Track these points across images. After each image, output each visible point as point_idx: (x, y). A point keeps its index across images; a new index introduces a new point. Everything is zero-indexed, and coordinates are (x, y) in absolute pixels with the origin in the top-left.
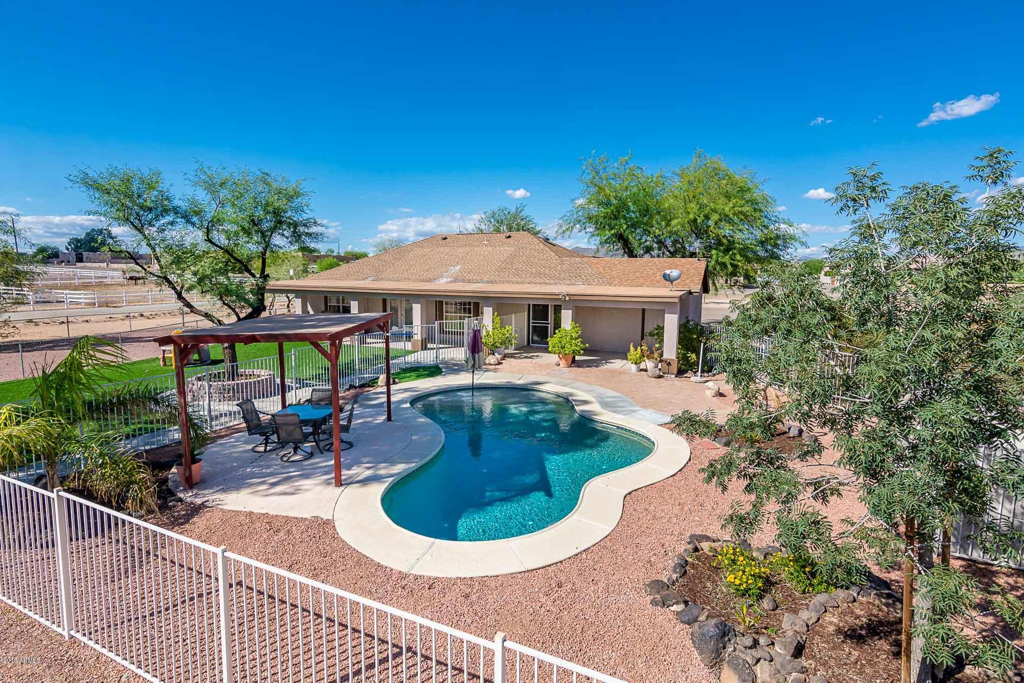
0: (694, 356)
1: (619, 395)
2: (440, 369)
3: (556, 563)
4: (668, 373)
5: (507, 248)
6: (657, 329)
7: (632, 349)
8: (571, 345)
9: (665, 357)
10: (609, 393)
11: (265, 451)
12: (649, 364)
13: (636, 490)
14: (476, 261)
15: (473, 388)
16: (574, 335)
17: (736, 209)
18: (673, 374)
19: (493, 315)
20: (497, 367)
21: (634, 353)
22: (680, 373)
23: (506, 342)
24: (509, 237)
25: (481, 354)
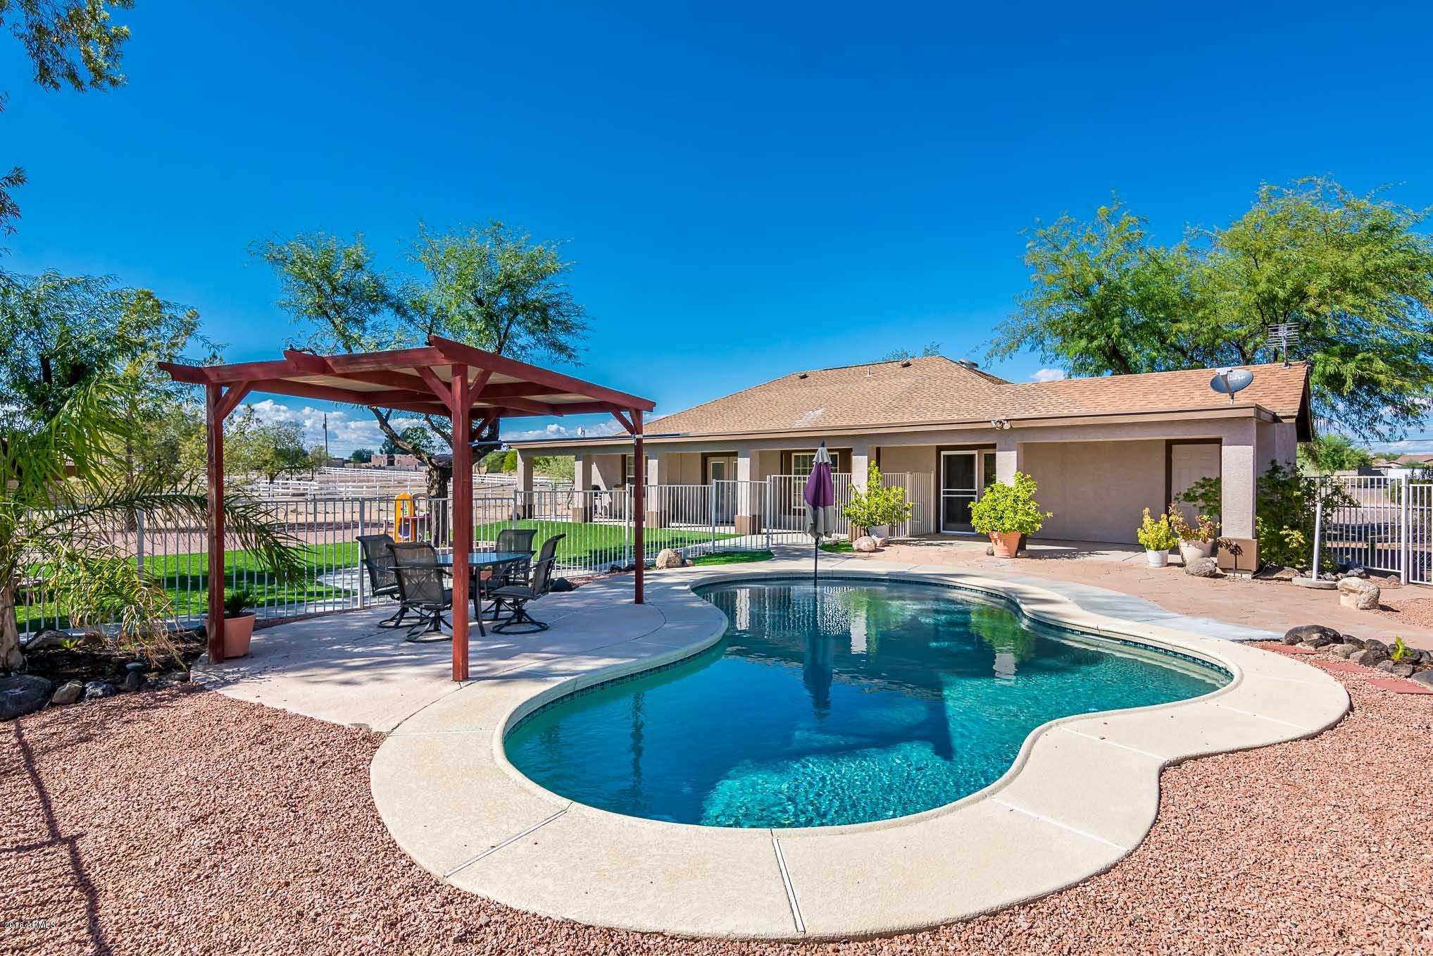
0: (1297, 534)
1: (1124, 595)
2: (772, 554)
3: (914, 931)
4: (1236, 569)
5: (903, 380)
6: (1203, 486)
7: (1147, 520)
8: (1016, 513)
9: (1226, 535)
10: (1097, 592)
11: (397, 626)
12: (1190, 551)
13: (1195, 758)
14: (850, 401)
15: (816, 578)
16: (1023, 495)
17: (1368, 264)
18: (1248, 571)
19: (869, 466)
20: (871, 554)
21: (1150, 530)
22: (1262, 571)
23: (893, 516)
24: (908, 365)
25: (829, 508)
